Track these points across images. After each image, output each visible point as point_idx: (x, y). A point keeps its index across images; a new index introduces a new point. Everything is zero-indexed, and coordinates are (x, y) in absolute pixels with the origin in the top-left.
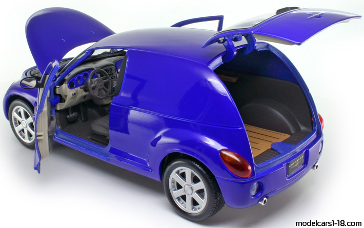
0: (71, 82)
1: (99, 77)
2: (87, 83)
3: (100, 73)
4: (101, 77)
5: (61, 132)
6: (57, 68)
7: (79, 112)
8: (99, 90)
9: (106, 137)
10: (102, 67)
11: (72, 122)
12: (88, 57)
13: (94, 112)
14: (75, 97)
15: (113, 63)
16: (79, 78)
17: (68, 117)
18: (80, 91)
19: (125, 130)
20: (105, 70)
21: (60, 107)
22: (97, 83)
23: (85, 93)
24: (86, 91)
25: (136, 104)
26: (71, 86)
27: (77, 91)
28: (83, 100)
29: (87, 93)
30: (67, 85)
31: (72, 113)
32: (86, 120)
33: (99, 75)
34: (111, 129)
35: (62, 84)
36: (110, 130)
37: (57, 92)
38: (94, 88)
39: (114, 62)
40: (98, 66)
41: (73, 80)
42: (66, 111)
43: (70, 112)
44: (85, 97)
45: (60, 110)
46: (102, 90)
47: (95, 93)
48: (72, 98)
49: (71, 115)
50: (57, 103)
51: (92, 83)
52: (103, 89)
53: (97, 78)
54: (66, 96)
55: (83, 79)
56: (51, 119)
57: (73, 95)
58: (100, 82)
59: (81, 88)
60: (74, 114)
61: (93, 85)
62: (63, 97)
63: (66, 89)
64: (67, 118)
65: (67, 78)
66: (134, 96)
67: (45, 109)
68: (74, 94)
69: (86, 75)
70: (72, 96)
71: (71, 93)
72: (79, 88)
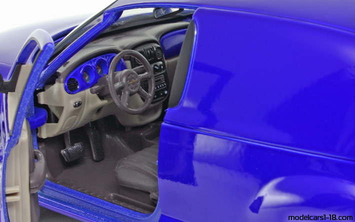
0: (70, 79)
1: (129, 69)
2: (105, 82)
3: (130, 59)
4: (133, 67)
5: (51, 185)
6: (51, 49)
7: (86, 142)
8: (131, 94)
9: (149, 193)
10: (135, 47)
11: (71, 163)
12: (108, 26)
13: (118, 141)
14: (79, 110)
15: (155, 39)
16: (88, 70)
17: (63, 152)
18: (90, 99)
19: (188, 178)
20: (140, 52)
21: (47, 131)
22: (127, 80)
23: (100, 102)
24: (102, 97)
25: (210, 123)
26: (71, 88)
27: (84, 98)
28: (95, 117)
29: (105, 102)
30: (62, 86)
31: (72, 145)
32: (101, 158)
33: (128, 63)
34: (163, 177)
35: (53, 83)
36: (160, 180)
37: (42, 101)
38: (119, 91)
39: (157, 36)
40: (126, 46)
41: (76, 74)
42: (59, 140)
43: (68, 141)
44: (99, 110)
45: (48, 138)
46: (137, 94)
47: (123, 102)
48: (74, 113)
49: (70, 149)
50: (43, 124)
51: (115, 81)
52: (139, 92)
53: (125, 71)
54: (61, 109)
55: (96, 73)
56: (34, 158)
57: (75, 106)
58: (132, 78)
59: (92, 92)
60: (77, 146)
61: (118, 85)
62: (53, 110)
63: (59, 92)
64: (61, 155)
65: (61, 70)
66: (205, 106)
67: (25, 136)
68: (79, 105)
69: (103, 65)
70: (73, 108)
71: (72, 103)
72: (88, 91)
